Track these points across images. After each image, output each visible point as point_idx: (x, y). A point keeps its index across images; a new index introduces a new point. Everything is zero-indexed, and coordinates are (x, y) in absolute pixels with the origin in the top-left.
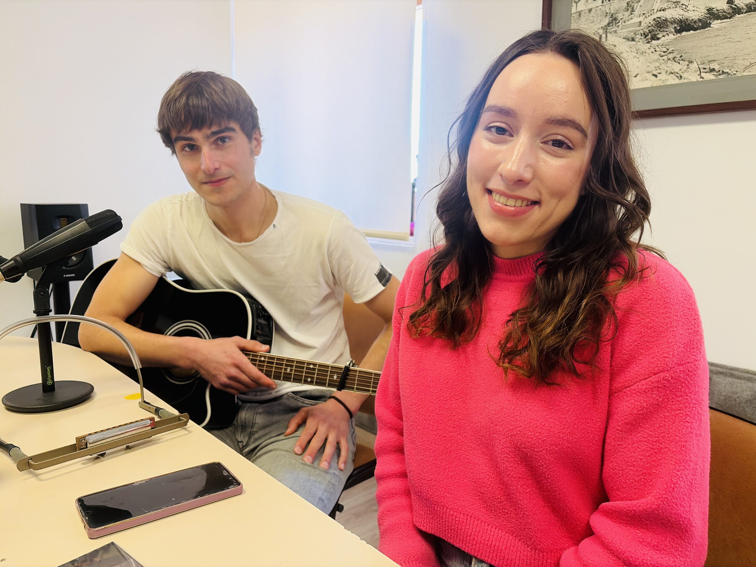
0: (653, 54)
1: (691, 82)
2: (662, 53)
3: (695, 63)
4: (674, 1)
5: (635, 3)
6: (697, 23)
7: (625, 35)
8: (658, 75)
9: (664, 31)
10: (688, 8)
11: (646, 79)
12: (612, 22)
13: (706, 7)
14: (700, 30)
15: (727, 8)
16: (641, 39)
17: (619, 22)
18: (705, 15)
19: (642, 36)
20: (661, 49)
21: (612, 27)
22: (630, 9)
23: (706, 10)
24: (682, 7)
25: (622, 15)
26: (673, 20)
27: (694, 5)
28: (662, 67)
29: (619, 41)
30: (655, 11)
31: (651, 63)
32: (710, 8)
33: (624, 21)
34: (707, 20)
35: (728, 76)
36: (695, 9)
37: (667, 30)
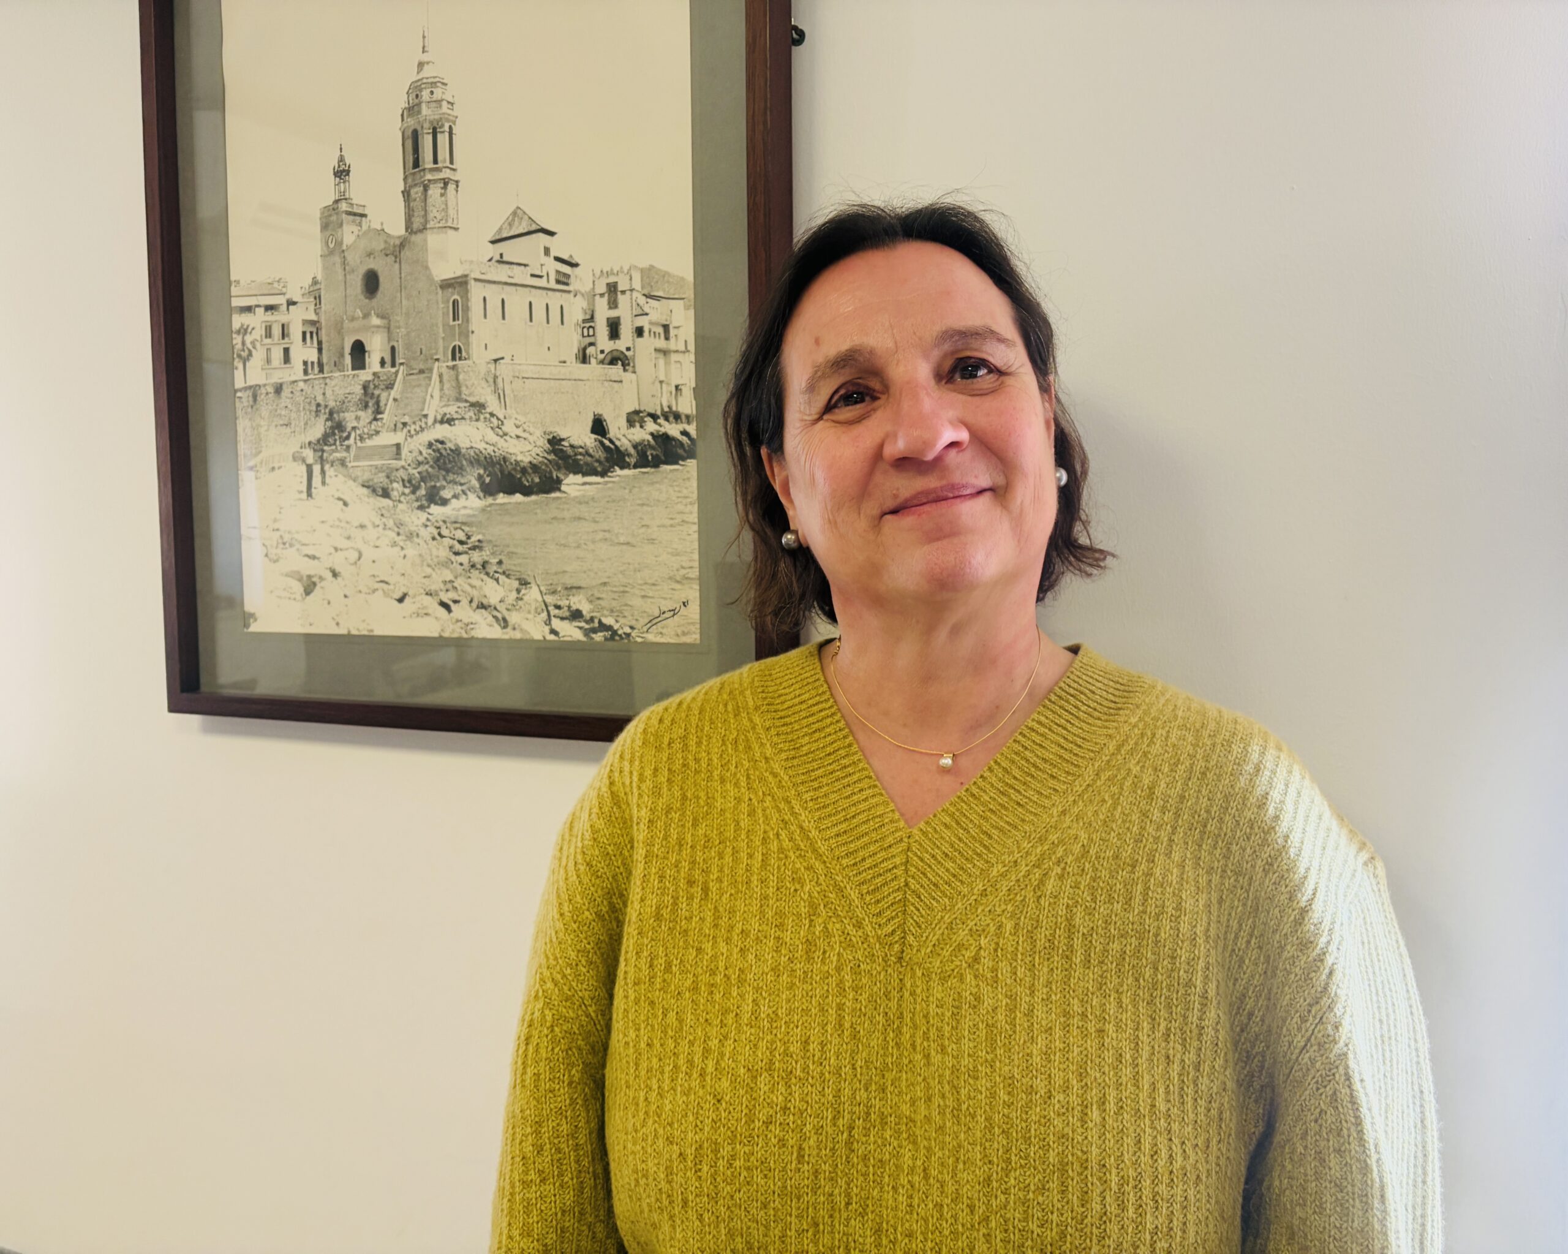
0: (435, 542)
1: (527, 640)
2: (456, 542)
3: (535, 588)
4: (472, 399)
5: (382, 390)
6: (529, 474)
7: (367, 476)
8: (453, 607)
9: (456, 483)
10: (503, 428)
11: (425, 611)
12: (334, 434)
13: (545, 433)
14: (537, 493)
15: (593, 445)
16: (404, 494)
17: (348, 438)
18: (546, 455)
19: (405, 486)
20: (453, 532)
21: (334, 447)
22: (370, 404)
23: (546, 442)
24: (491, 422)
25: (354, 417)
26: (472, 454)
27: (518, 423)
28: (460, 585)
29: (354, 491)
30: (430, 420)
31: (434, 570)
32: (554, 437)
33: (360, 435)
34: (551, 471)
35: (612, 638)
36: (519, 432)
37: (462, 481)
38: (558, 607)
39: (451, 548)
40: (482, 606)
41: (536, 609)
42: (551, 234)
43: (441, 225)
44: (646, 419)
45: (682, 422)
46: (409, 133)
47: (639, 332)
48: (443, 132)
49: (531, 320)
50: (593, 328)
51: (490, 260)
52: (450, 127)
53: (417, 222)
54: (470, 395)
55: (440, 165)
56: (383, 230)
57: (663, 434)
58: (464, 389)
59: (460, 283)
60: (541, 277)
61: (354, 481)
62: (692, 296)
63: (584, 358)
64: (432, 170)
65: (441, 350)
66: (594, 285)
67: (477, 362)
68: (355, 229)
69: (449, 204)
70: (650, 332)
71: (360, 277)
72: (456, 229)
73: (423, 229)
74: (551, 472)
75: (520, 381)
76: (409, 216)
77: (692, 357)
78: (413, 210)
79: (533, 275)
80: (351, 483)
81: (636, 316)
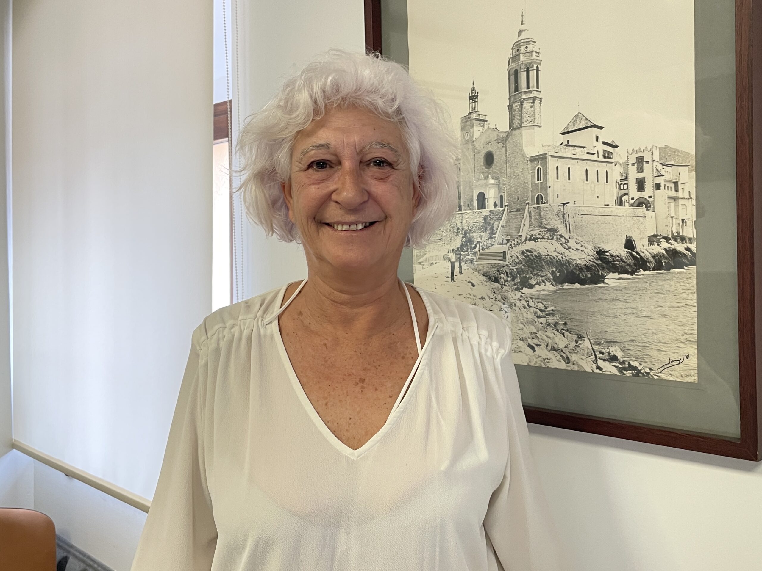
0: (525, 309)
1: (583, 372)
2: (538, 310)
3: (587, 341)
4: (549, 227)
5: (495, 220)
6: (584, 272)
7: (486, 269)
8: (536, 348)
9: (538, 276)
10: (568, 244)
11: (520, 350)
12: (467, 245)
13: (595, 248)
14: (589, 284)
15: (625, 255)
16: (507, 281)
17: (475, 247)
18: (595, 261)
19: (508, 276)
20: (537, 304)
21: (467, 253)
22: (488, 229)
23: (595, 253)
24: (561, 241)
25: (479, 236)
26: (549, 259)
27: (577, 241)
28: (541, 336)
29: (478, 278)
30: (523, 239)
31: (525, 326)
32: (600, 250)
33: (482, 246)
34: (598, 269)
35: (637, 375)
36: (578, 247)
37: (542, 275)
38: (602, 353)
39: (535, 313)
40: (554, 349)
41: (588, 353)
42: (601, 128)
43: (530, 124)
44: (661, 240)
45: (686, 243)
46: (512, 71)
47: (658, 186)
48: (533, 70)
49: (587, 180)
50: (627, 184)
51: (561, 144)
52: (537, 67)
53: (516, 123)
54: (547, 225)
55: (530, 89)
56: (496, 129)
57: (673, 249)
58: (544, 220)
59: (542, 158)
60: (594, 154)
61: (478, 272)
62: (695, 164)
63: (620, 202)
64: (526, 92)
65: (530, 197)
66: (628, 158)
67: (552, 205)
68: (481, 129)
69: (536, 111)
70: (665, 186)
71: (483, 156)
72: (541, 126)
73: (520, 127)
74: (598, 271)
75: (580, 216)
76: (512, 119)
77: (694, 202)
78: (514, 117)
79: (588, 153)
80: (477, 273)
81: (655, 177)
